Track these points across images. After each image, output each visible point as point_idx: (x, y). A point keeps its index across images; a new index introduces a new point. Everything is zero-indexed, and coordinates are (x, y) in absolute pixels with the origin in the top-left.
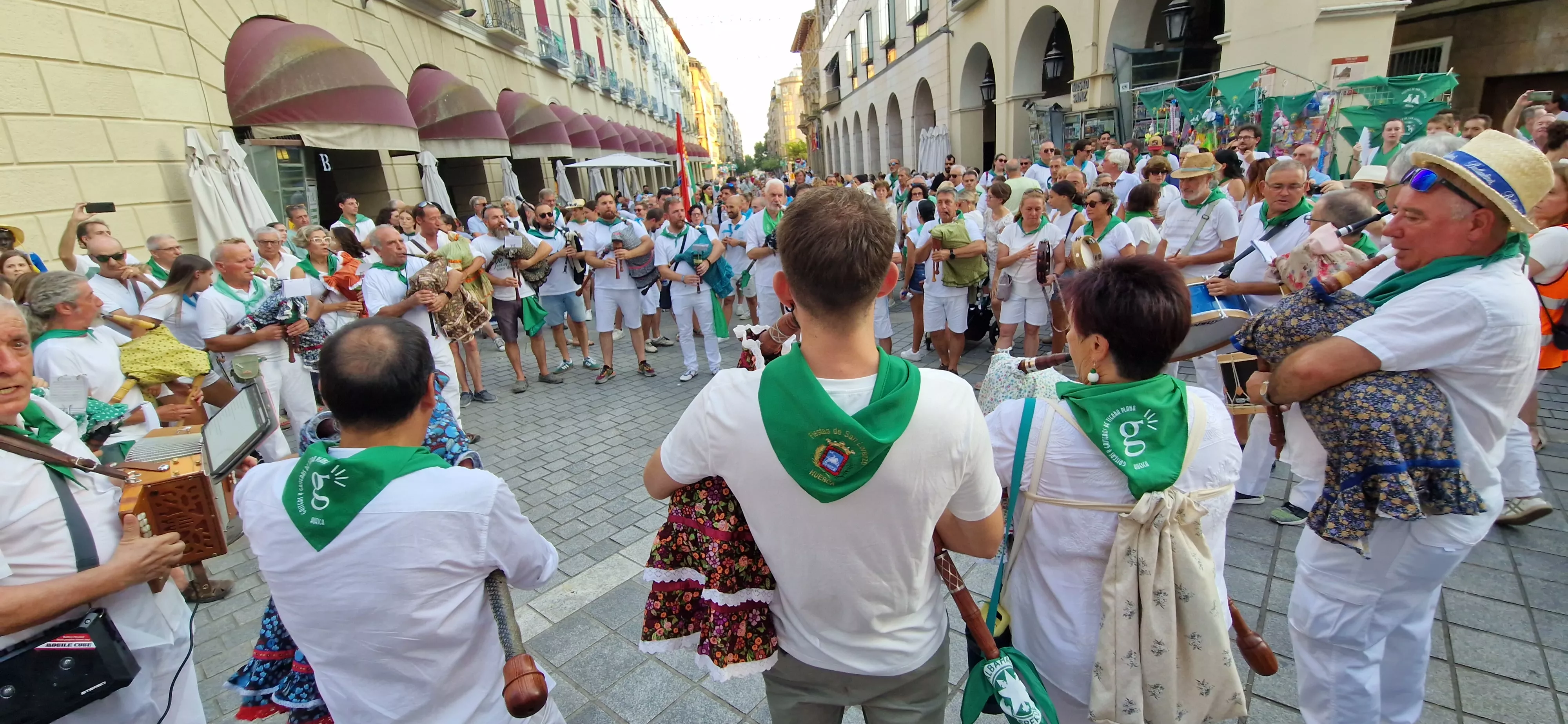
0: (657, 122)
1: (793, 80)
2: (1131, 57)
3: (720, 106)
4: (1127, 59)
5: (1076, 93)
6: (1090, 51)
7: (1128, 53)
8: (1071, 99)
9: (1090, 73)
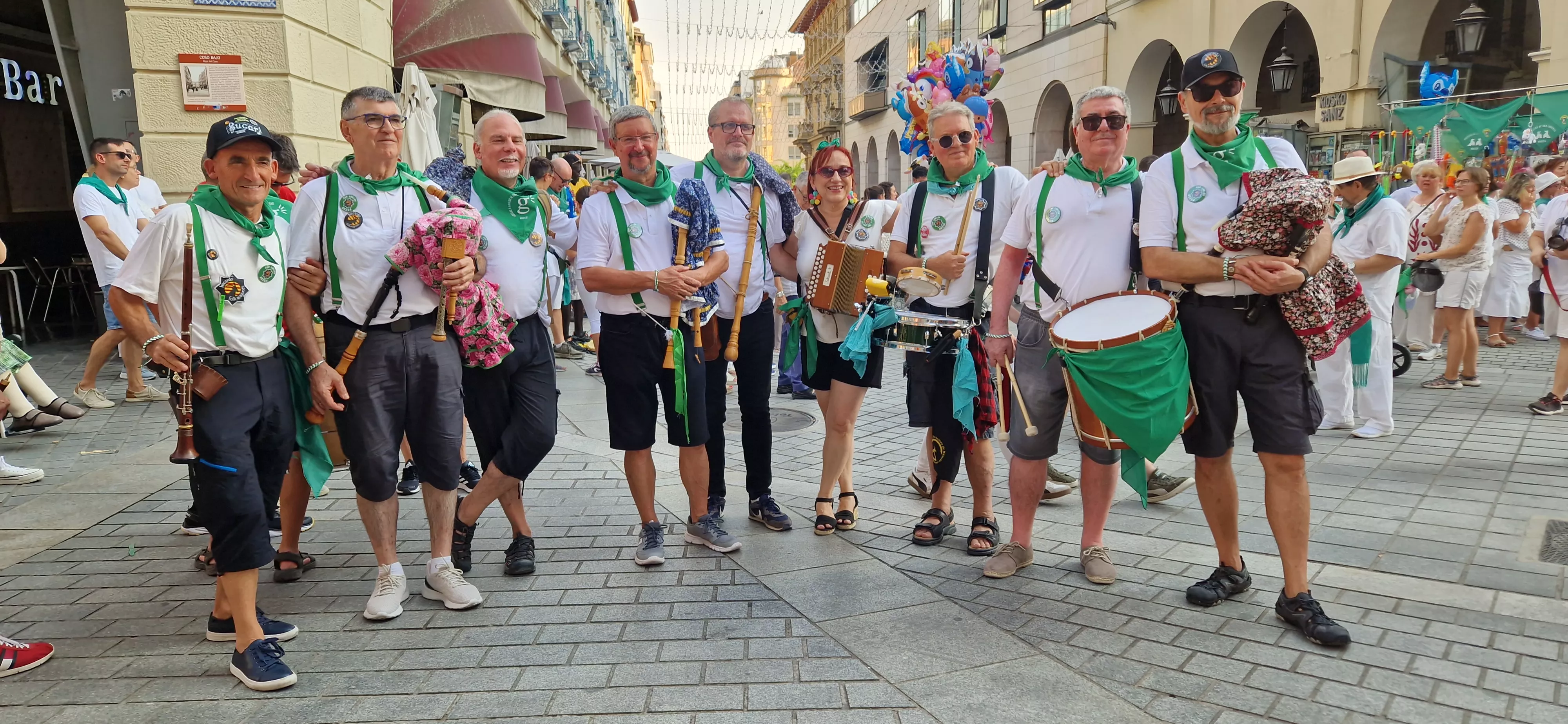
1: (772, 72)
2: (1405, 69)
4: (1401, 72)
5: (1326, 109)
6: (1349, 59)
7: (1403, 65)
8: (1316, 117)
9: (1346, 86)
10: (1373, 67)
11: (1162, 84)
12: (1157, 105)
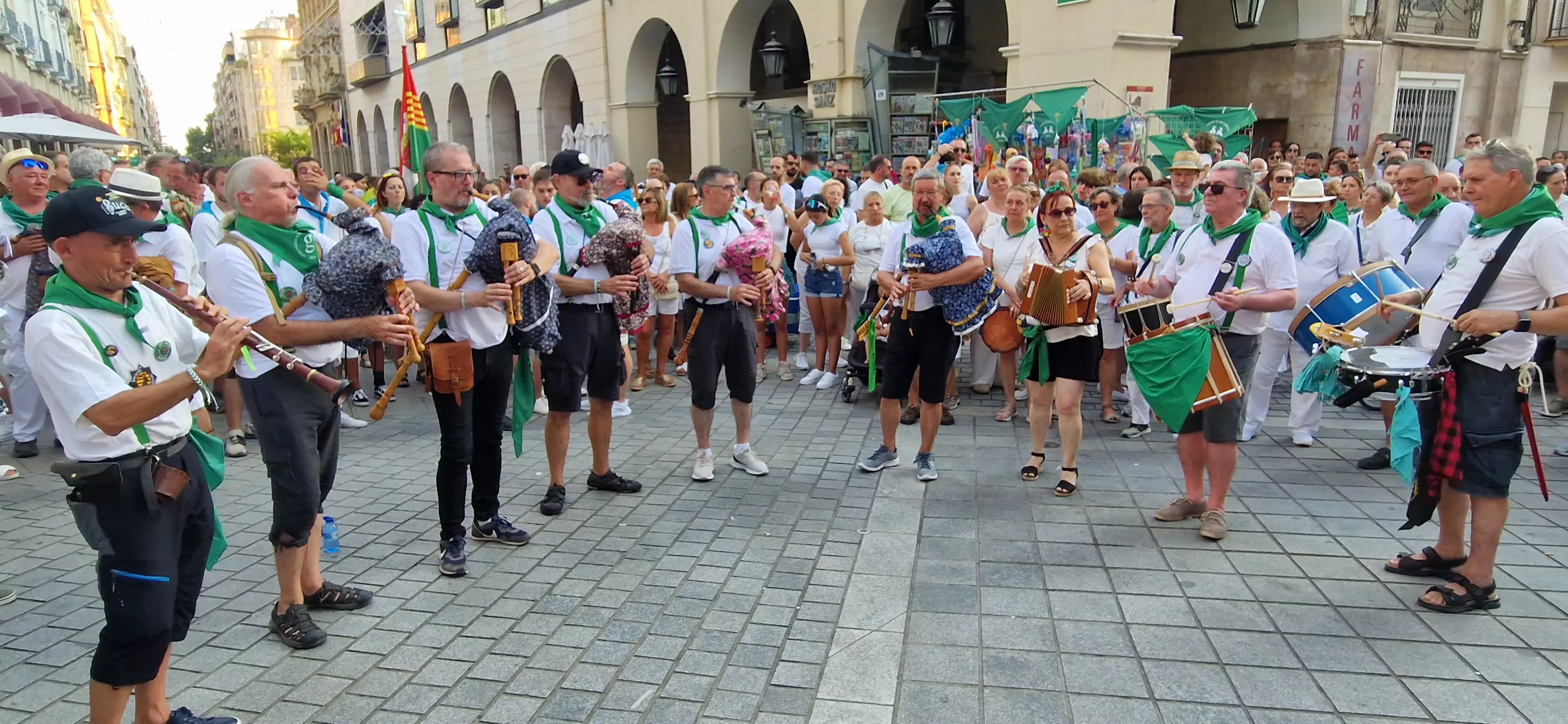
0: (31, 71)
1: (268, 34)
2: (886, 59)
3: (125, 61)
4: (883, 62)
5: (818, 96)
6: (836, 46)
7: (884, 55)
8: (810, 102)
9: (834, 74)
10: (858, 56)
11: (661, 64)
12: (658, 86)
